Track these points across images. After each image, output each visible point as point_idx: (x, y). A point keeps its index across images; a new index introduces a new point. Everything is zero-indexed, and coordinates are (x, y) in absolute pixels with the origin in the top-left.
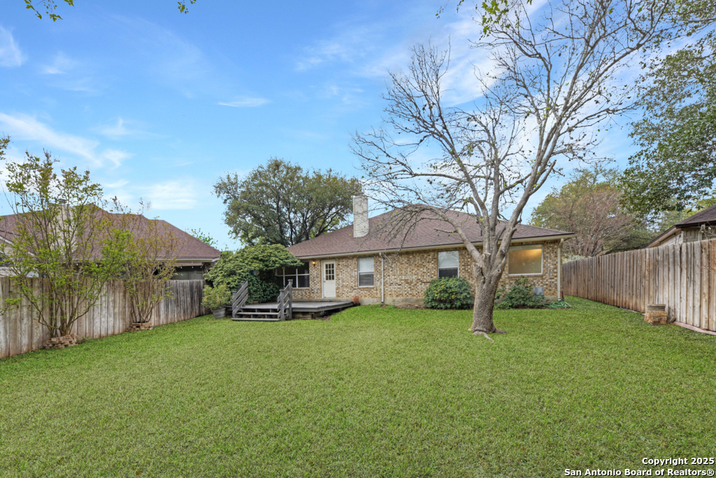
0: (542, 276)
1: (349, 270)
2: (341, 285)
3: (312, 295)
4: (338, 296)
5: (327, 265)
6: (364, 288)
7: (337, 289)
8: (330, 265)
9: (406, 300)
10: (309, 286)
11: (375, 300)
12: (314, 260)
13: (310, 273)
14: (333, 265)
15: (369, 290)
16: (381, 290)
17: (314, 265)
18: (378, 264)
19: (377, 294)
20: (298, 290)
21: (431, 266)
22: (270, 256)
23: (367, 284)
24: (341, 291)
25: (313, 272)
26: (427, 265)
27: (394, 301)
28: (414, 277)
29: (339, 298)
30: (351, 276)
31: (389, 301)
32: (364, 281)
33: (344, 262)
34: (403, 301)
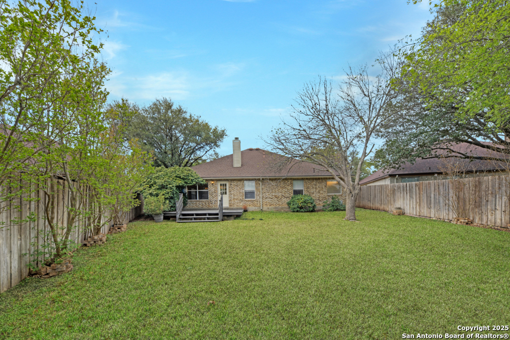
0: (341, 195)
1: (238, 188)
2: (233, 198)
3: (210, 205)
4: (231, 206)
5: (221, 185)
6: (249, 201)
7: (230, 200)
8: (223, 184)
9: (276, 208)
10: (208, 199)
11: (256, 208)
12: (212, 180)
13: (209, 189)
14: (226, 185)
15: (252, 201)
16: (260, 201)
17: (213, 184)
18: (258, 185)
19: (257, 204)
20: (198, 201)
21: (289, 188)
22: (188, 176)
23: (250, 198)
24: (233, 202)
25: (211, 189)
26: (287, 187)
27: (268, 208)
28: (280, 194)
29: (231, 207)
30: (240, 193)
31: (265, 208)
32: (249, 196)
33: (235, 183)
34: (274, 208)
